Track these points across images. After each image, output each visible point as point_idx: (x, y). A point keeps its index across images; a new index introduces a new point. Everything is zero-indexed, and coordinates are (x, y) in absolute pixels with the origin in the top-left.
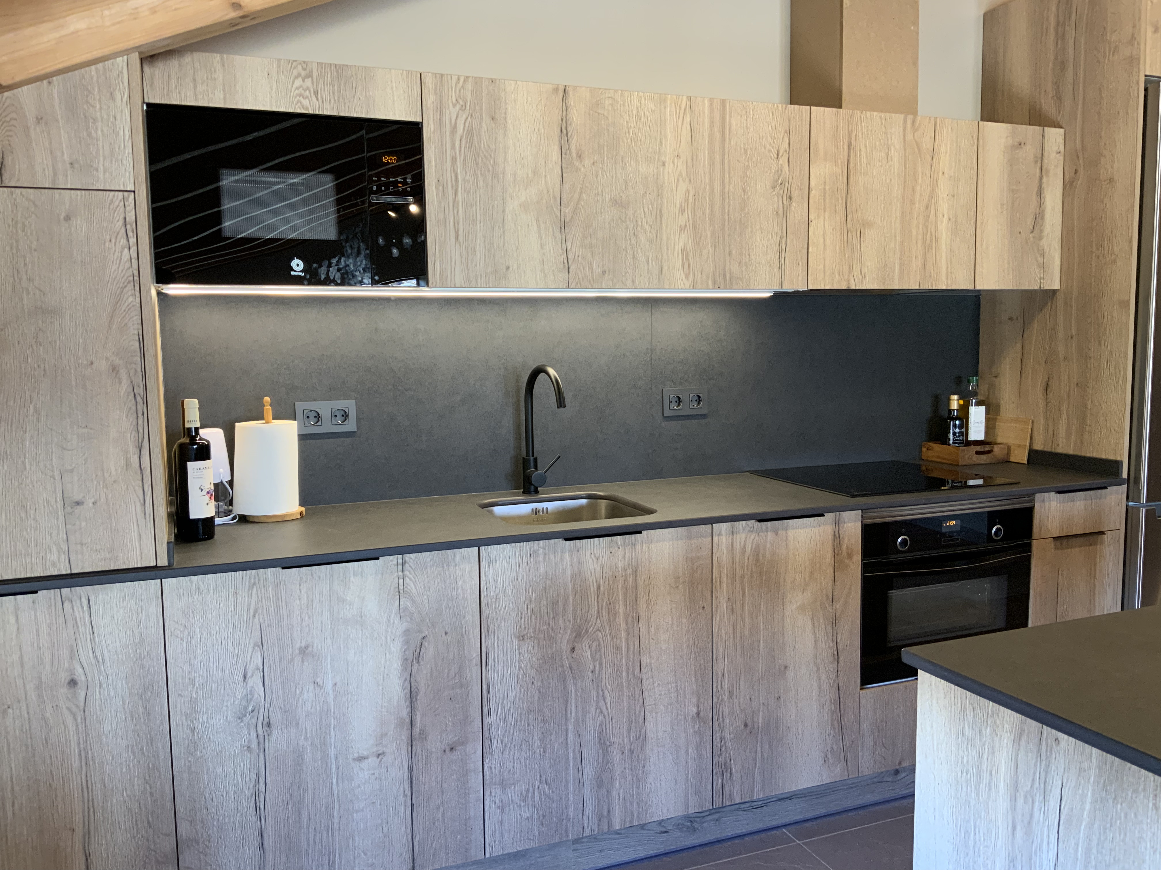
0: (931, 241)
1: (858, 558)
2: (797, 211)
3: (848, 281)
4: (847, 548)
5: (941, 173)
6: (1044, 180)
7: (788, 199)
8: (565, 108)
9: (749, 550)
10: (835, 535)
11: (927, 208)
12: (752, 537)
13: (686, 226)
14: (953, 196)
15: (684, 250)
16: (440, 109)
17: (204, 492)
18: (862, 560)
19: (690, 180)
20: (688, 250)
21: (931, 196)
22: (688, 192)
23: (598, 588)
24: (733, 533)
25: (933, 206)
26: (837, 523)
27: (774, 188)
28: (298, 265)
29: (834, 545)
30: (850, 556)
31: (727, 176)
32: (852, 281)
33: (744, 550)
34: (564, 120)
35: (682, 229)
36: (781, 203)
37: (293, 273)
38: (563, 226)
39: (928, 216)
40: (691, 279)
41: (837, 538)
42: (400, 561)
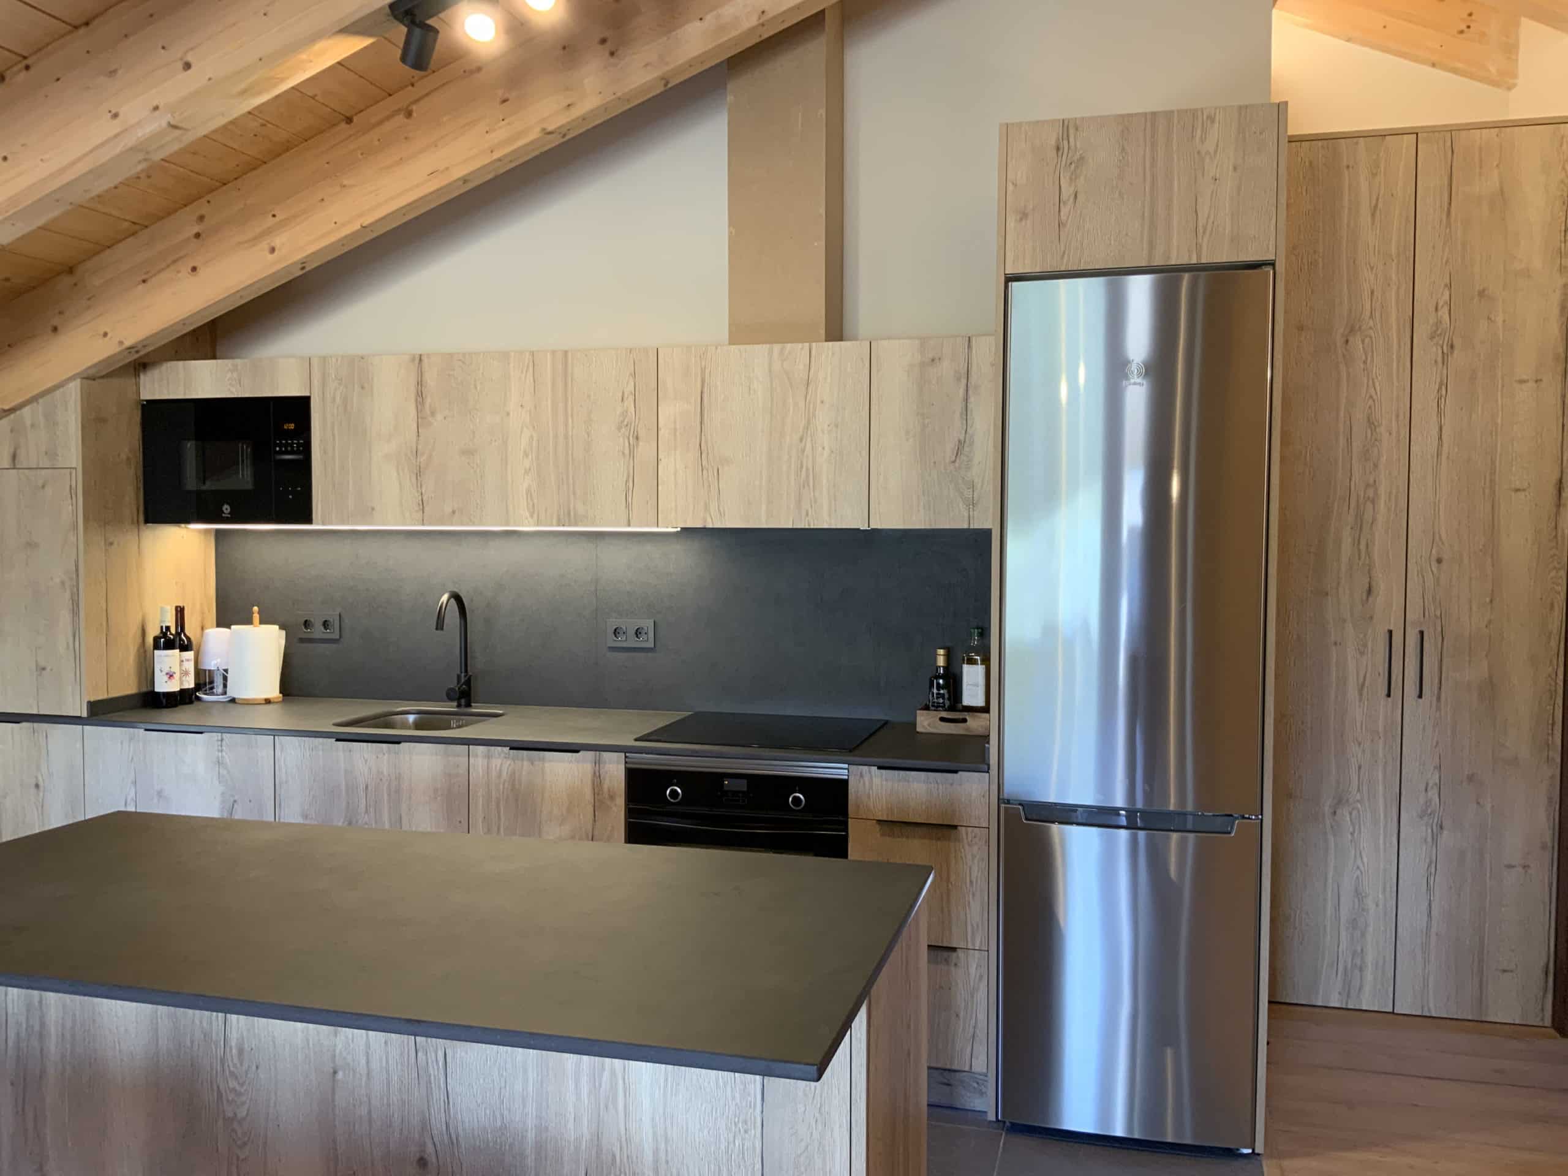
0: (807, 476)
1: (621, 801)
2: (645, 450)
3: (705, 521)
4: (609, 791)
5: (818, 402)
6: (972, 399)
7: (635, 440)
8: (421, 373)
9: (504, 774)
10: (595, 773)
11: (801, 440)
12: (509, 762)
13: (530, 469)
14: (837, 426)
15: (528, 491)
16: (324, 384)
17: (164, 673)
18: (627, 805)
19: (534, 427)
20: (533, 491)
21: (807, 428)
22: (532, 437)
23: (367, 787)
24: (488, 757)
25: (809, 439)
26: (597, 762)
27: (619, 429)
28: (227, 509)
29: (593, 784)
30: (612, 797)
31: (570, 420)
32: (709, 520)
33: (499, 776)
34: (420, 383)
35: (527, 472)
36: (627, 444)
37: (224, 515)
38: (419, 473)
39: (803, 451)
40: (535, 516)
41: (597, 779)
42: (220, 738)
